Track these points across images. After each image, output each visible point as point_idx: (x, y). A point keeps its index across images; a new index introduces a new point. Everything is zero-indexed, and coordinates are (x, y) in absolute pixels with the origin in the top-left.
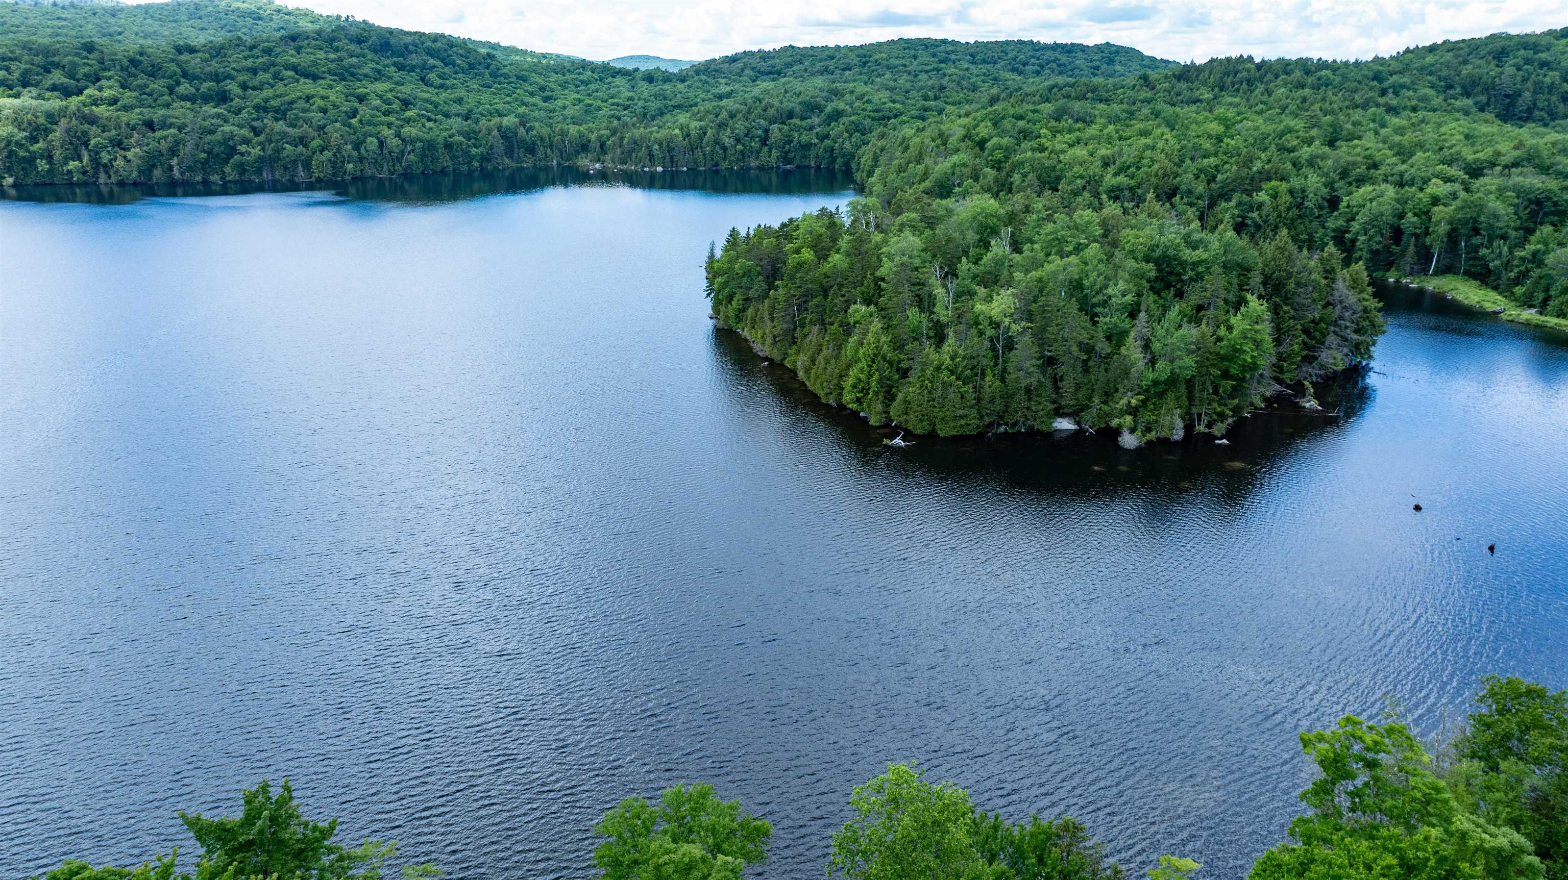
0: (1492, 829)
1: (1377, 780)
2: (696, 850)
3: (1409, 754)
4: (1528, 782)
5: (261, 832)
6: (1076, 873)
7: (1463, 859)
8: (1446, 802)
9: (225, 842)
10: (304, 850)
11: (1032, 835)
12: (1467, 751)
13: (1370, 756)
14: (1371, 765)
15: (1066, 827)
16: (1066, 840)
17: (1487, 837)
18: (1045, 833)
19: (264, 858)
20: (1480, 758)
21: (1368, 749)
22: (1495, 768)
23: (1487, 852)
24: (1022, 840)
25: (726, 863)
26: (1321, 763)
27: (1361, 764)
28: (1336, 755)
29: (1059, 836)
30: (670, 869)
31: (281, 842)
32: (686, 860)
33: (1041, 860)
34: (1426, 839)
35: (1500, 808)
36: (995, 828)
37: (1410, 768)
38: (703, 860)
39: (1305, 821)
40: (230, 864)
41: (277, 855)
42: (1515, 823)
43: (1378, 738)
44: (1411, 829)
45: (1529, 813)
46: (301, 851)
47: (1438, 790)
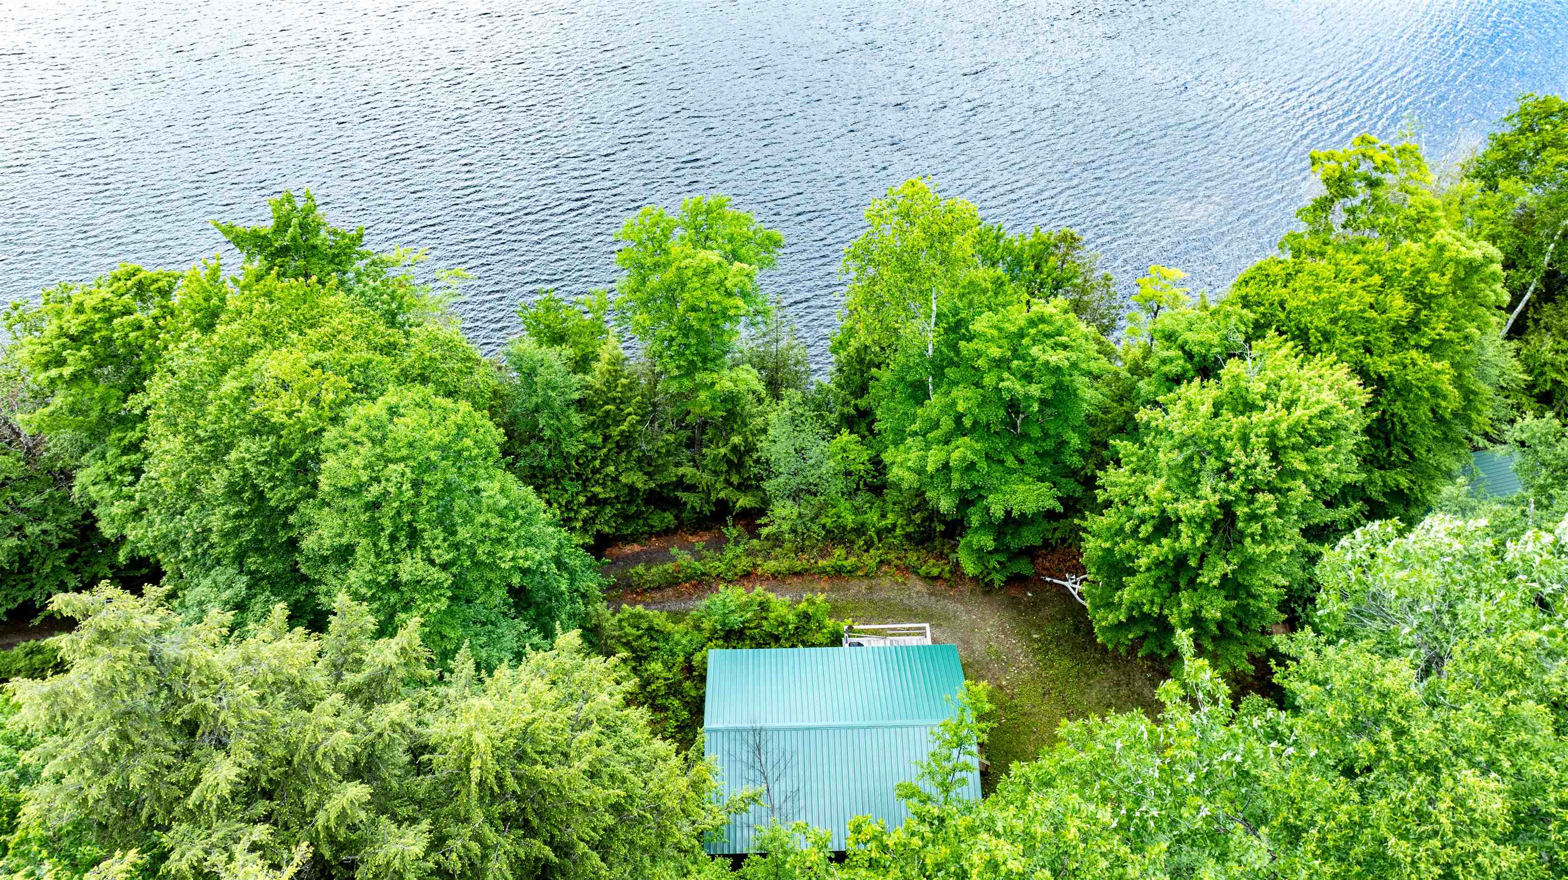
0: (1470, 242)
1: (1375, 198)
2: (714, 257)
3: (1415, 174)
4: (1520, 199)
5: (294, 239)
6: (1069, 280)
7: (1435, 270)
8: (1436, 219)
9: (262, 249)
10: (338, 255)
11: (1031, 246)
12: (1472, 171)
13: (1376, 175)
14: (1373, 184)
15: (1064, 238)
16: (1063, 249)
17: (1463, 249)
18: (1043, 243)
19: (301, 263)
20: (1483, 178)
21: (1376, 168)
22: (1494, 188)
23: (1458, 263)
24: (1022, 250)
25: (742, 269)
26: (1326, 181)
27: (1363, 184)
28: (1343, 173)
29: (1056, 246)
30: (690, 273)
31: (314, 247)
32: (704, 265)
33: (1037, 267)
34: (1407, 253)
35: (1485, 224)
36: (998, 238)
37: (1411, 187)
38: (720, 265)
39: (1296, 237)
40: (271, 269)
41: (313, 260)
42: (1493, 238)
43: (1388, 159)
44: (1394, 243)
45: (1511, 228)
46: (335, 256)
47: (1432, 209)
